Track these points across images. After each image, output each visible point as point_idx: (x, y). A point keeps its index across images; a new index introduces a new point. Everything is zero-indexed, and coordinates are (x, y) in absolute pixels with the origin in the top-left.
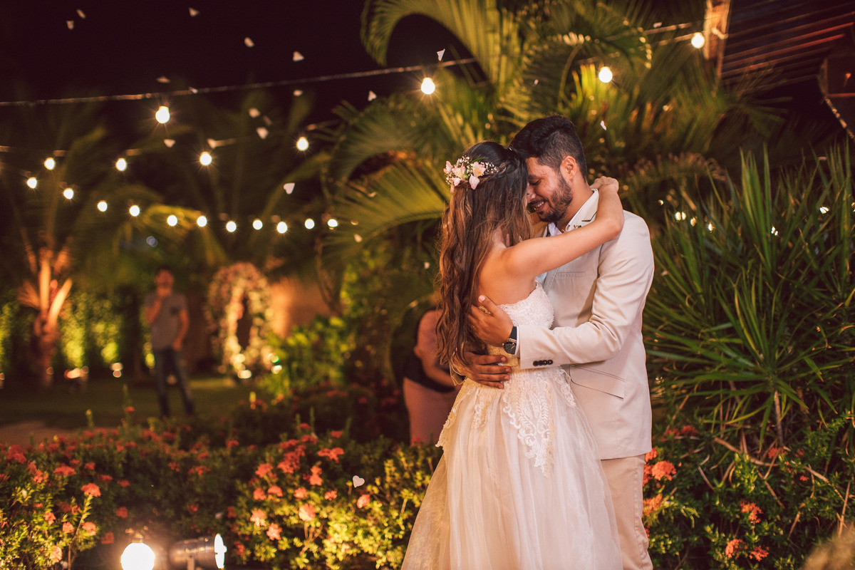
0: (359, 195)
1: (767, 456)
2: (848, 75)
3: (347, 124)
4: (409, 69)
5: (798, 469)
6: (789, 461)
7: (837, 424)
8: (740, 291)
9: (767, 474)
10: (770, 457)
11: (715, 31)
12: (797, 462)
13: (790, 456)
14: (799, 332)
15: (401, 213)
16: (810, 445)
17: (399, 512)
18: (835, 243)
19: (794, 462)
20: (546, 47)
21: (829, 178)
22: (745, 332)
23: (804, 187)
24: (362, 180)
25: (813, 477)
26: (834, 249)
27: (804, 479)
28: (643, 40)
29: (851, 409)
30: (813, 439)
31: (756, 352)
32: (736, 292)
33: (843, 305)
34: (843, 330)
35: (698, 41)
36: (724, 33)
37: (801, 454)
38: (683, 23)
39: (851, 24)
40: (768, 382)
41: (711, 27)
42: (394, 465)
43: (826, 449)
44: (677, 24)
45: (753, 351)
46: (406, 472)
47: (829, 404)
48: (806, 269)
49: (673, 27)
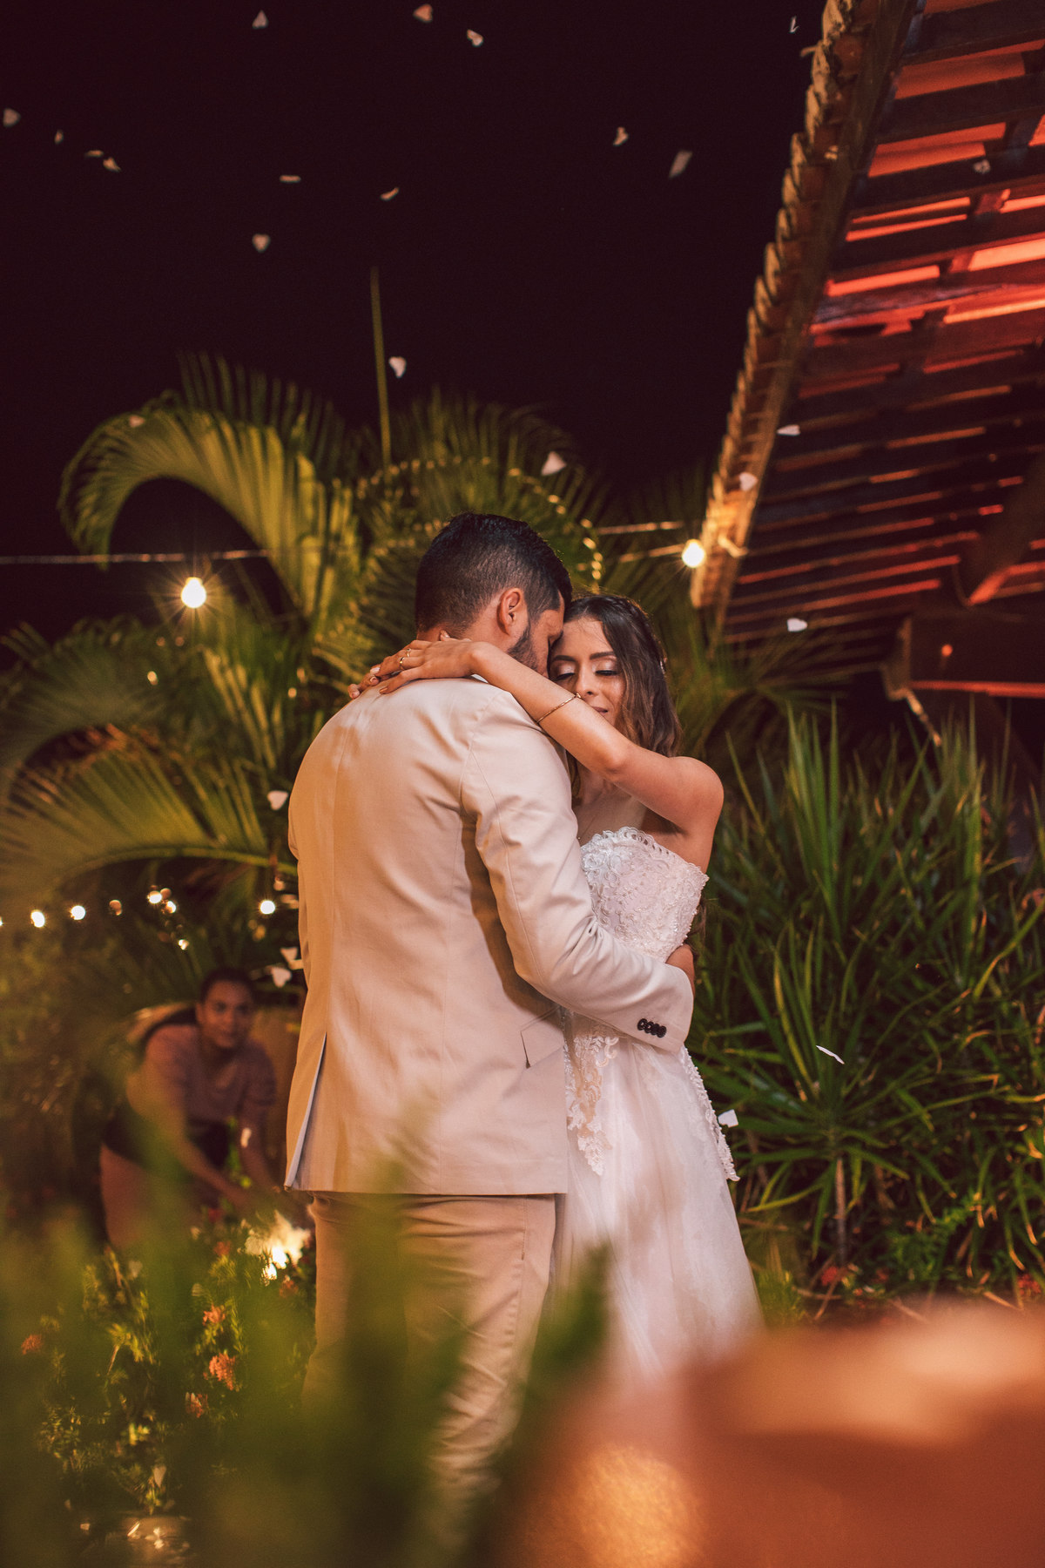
0: (46, 798)
1: (819, 1281)
2: (947, 650)
3: (27, 666)
4: (161, 558)
6: (862, 1287)
7: (952, 1218)
8: (786, 959)
9: (820, 1312)
10: (824, 1283)
11: (724, 543)
12: (877, 1289)
13: (862, 1281)
14: (886, 1050)
15: (120, 840)
16: (901, 1260)
18: (952, 887)
19: (869, 1290)
20: (411, 543)
21: (938, 781)
22: (791, 1041)
23: (902, 782)
24: (54, 771)
26: (952, 898)
28: (590, 544)
29: (980, 1189)
30: (907, 1248)
31: (808, 1079)
32: (778, 964)
33: (971, 994)
34: (968, 1040)
35: (694, 555)
36: (739, 547)
37: (883, 1277)
38: (668, 519)
39: (953, 560)
40: (825, 1139)
41: (717, 533)
42: (98, 1277)
43: (930, 1267)
44: (658, 520)
45: (802, 1079)
46: (120, 1290)
47: (940, 1179)
48: (900, 934)
49: (651, 527)
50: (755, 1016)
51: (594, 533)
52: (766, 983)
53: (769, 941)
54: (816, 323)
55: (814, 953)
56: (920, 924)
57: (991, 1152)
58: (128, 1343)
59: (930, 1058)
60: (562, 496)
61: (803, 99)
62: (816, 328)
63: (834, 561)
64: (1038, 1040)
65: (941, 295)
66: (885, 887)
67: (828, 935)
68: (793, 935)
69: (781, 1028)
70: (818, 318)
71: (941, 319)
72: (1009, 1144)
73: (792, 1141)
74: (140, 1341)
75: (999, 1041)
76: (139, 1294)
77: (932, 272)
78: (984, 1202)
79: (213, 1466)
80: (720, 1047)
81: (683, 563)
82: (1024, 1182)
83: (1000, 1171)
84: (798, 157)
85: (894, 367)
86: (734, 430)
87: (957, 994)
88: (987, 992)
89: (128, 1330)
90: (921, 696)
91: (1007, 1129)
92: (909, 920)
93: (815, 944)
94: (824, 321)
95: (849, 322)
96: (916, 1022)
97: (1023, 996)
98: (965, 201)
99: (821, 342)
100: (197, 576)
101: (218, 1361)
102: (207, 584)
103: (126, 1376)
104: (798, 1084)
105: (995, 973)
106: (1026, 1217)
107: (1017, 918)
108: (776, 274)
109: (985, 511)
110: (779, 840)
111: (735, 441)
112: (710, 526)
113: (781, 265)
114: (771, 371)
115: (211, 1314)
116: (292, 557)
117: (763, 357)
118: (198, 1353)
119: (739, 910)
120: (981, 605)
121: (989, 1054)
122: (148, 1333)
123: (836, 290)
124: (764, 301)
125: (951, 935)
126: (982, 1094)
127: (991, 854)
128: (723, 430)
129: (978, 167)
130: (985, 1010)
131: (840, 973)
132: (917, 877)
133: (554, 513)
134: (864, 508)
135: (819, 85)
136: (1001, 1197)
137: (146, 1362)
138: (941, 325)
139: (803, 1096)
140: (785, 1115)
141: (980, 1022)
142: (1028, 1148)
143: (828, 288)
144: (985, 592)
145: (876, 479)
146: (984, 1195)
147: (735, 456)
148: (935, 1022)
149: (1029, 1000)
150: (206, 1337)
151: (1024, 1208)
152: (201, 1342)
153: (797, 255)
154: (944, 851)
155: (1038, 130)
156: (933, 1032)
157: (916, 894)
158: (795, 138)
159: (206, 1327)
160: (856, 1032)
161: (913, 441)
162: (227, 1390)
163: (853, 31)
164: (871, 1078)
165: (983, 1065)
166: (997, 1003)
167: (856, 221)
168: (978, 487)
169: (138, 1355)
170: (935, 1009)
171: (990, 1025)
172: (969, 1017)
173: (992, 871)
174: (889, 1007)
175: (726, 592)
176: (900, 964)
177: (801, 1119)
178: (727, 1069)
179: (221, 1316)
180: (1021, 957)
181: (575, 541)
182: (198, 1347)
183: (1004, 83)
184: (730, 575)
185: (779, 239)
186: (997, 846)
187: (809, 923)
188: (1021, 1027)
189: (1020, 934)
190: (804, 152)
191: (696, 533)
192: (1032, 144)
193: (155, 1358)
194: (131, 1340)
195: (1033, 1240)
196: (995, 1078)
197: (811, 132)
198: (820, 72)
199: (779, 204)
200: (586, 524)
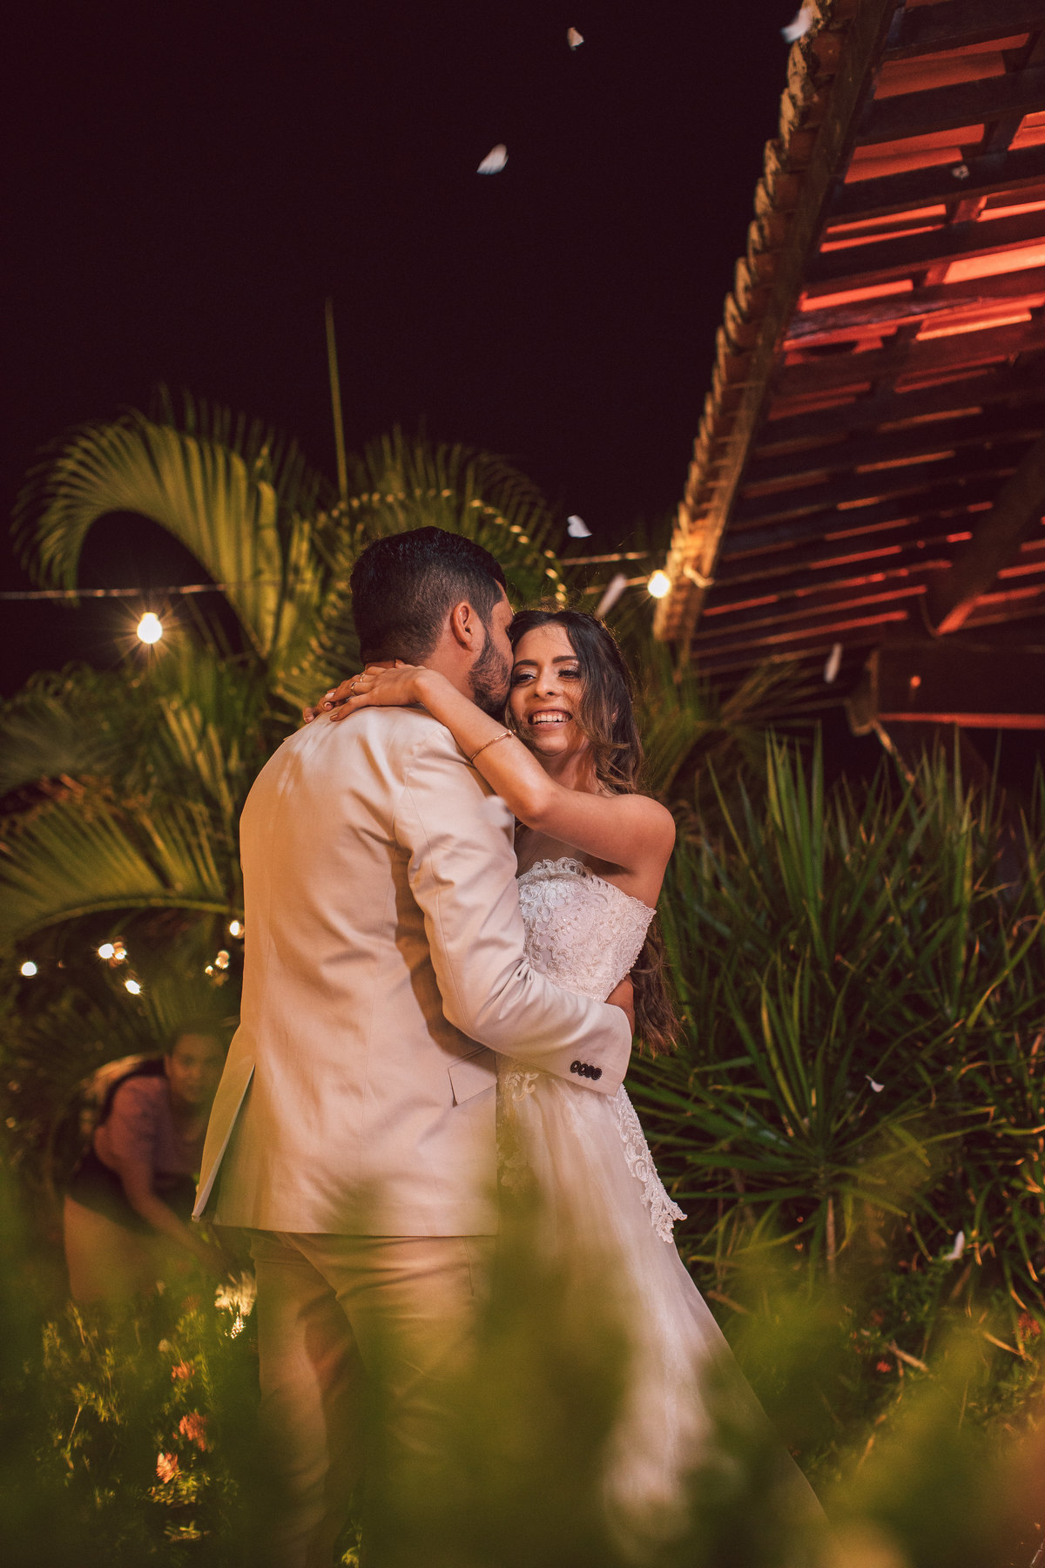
2: (915, 681)
4: (115, 593)
5: (877, 1346)
6: (858, 1330)
8: (773, 992)
11: (690, 573)
12: (873, 1332)
13: (858, 1322)
16: (896, 1301)
17: (67, 1433)
18: (941, 914)
19: (866, 1333)
22: (780, 1076)
25: (900, 1364)
26: (941, 925)
27: (883, 1367)
28: (552, 574)
29: (977, 1227)
30: (902, 1288)
31: (797, 1116)
32: (765, 996)
33: (964, 1025)
34: (963, 1071)
35: (659, 586)
36: (705, 578)
37: (878, 1319)
38: (632, 550)
39: (920, 590)
40: (816, 1177)
41: (682, 564)
42: (60, 1334)
43: (926, 1307)
44: (622, 551)
45: (790, 1114)
46: (84, 1347)
47: (935, 1216)
48: (889, 964)
49: (615, 557)
50: (741, 1051)
51: (557, 564)
52: (753, 1017)
53: (755, 973)
54: (789, 339)
55: (801, 988)
56: (909, 953)
57: (988, 1187)
58: (91, 1403)
59: (922, 1091)
60: (524, 526)
61: (778, 102)
62: (788, 344)
63: (800, 593)
64: (1032, 1071)
65: (915, 309)
66: (873, 916)
67: (816, 965)
68: (781, 967)
69: (769, 1063)
70: (790, 333)
71: (914, 336)
72: (1005, 1179)
73: (781, 1179)
74: (105, 1402)
75: (993, 1073)
76: (105, 1351)
77: (906, 286)
78: (981, 1239)
79: (183, 1529)
80: (704, 1085)
81: (648, 594)
82: (1022, 1218)
83: (996, 1207)
84: (772, 164)
85: (865, 386)
86: (701, 455)
87: (947, 1025)
88: (980, 1023)
89: (92, 1389)
90: (890, 728)
91: (1000, 1163)
92: (896, 951)
93: (802, 977)
94: (797, 336)
95: (821, 338)
96: (904, 1054)
97: (1016, 1026)
98: (940, 210)
99: (792, 361)
100: (153, 612)
101: (188, 1420)
102: (162, 619)
103: (90, 1438)
104: (785, 1119)
105: (987, 1003)
106: (1026, 1254)
107: (1008, 946)
108: (747, 289)
109: (953, 538)
110: (761, 868)
111: (701, 466)
112: (675, 557)
113: (752, 279)
114: (740, 392)
115: (180, 1370)
116: (249, 591)
117: (732, 378)
118: (167, 1413)
119: (721, 942)
120: (949, 635)
121: (983, 1084)
122: (114, 1392)
123: (809, 305)
124: (734, 318)
125: (940, 964)
126: (977, 1128)
127: (980, 881)
128: (689, 456)
129: (957, 173)
130: (978, 1040)
131: (829, 1007)
132: (906, 906)
133: (516, 544)
134: (830, 537)
135: (795, 87)
136: (997, 1234)
137: (112, 1422)
138: (913, 342)
139: (790, 1132)
140: (773, 1152)
141: (974, 1054)
142: (1026, 1183)
143: (801, 304)
144: (953, 622)
145: (844, 506)
146: (981, 1233)
147: (702, 483)
148: (926, 1055)
149: (1023, 1030)
150: (175, 1394)
151: (1023, 1244)
152: (169, 1400)
153: (769, 268)
154: (933, 879)
155: (1017, 135)
156: (924, 1063)
157: (904, 922)
158: (768, 144)
159: (175, 1384)
160: (844, 1064)
161: (881, 466)
162: (198, 1451)
163: (831, 28)
164: (862, 1113)
165: (979, 1099)
166: (990, 1033)
167: (831, 230)
168: (946, 514)
169: (104, 1414)
170: (926, 1041)
171: (982, 1056)
172: (961, 1048)
173: (982, 897)
174: (877, 1039)
175: (691, 624)
176: (889, 995)
177: (788, 1156)
178: (712, 1106)
179: (191, 1371)
180: (1012, 986)
181: (538, 573)
182: (167, 1406)
183: (984, 82)
184: (695, 607)
185: (750, 252)
186: (986, 873)
187: (795, 957)
188: (1014, 1058)
189: (1011, 964)
190: (778, 159)
191: (661, 564)
192: (1012, 147)
193: (122, 1419)
194: (96, 1399)
195: (1034, 1277)
196: (992, 1110)
197: (787, 137)
198: (796, 73)
199: (751, 215)
200: (550, 554)
